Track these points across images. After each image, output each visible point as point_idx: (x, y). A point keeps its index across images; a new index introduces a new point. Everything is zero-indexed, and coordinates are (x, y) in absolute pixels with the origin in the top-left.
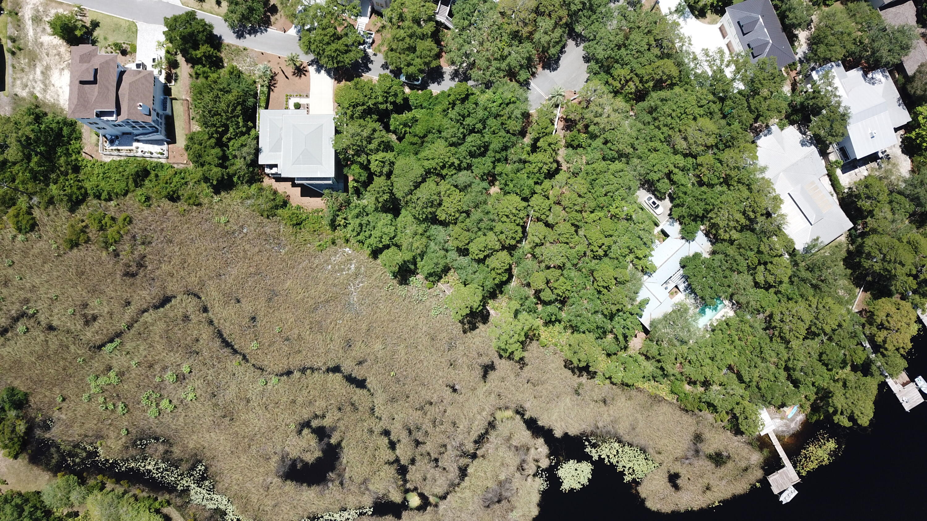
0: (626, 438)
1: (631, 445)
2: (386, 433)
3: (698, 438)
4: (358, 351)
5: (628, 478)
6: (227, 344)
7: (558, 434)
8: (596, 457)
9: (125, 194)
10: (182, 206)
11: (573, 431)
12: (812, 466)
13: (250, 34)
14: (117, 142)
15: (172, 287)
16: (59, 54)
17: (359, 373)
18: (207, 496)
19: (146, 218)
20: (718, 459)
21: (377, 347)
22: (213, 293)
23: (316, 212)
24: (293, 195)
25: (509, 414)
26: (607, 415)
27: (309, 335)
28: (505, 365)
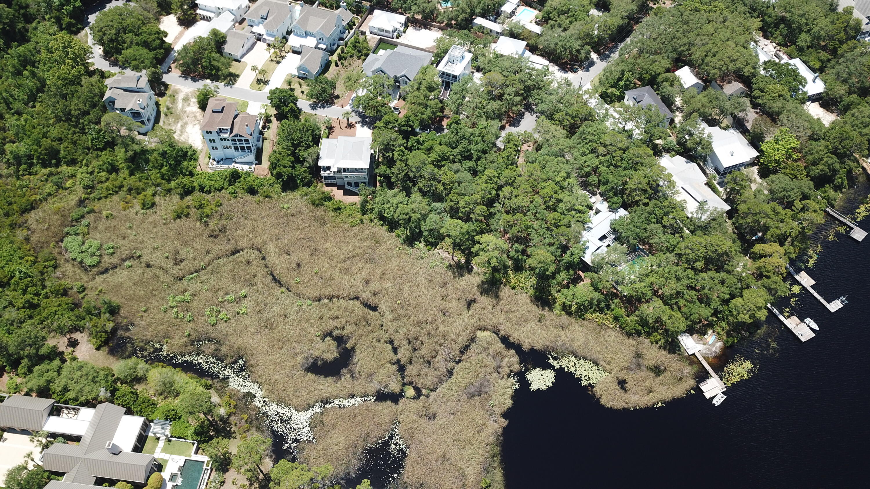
0: (580, 352)
1: (585, 359)
2: (391, 342)
3: (638, 355)
4: (374, 286)
5: (584, 383)
6: (275, 280)
7: (526, 347)
8: (557, 367)
9: (220, 190)
10: (258, 198)
11: (538, 346)
12: (735, 379)
13: (320, 108)
14: (221, 162)
15: (242, 244)
16: (195, 117)
17: (373, 301)
18: (242, 383)
19: (232, 205)
20: (657, 371)
21: (389, 284)
22: (271, 248)
23: (352, 204)
24: (338, 194)
25: (487, 334)
26: (565, 337)
27: (338, 276)
28: (484, 300)
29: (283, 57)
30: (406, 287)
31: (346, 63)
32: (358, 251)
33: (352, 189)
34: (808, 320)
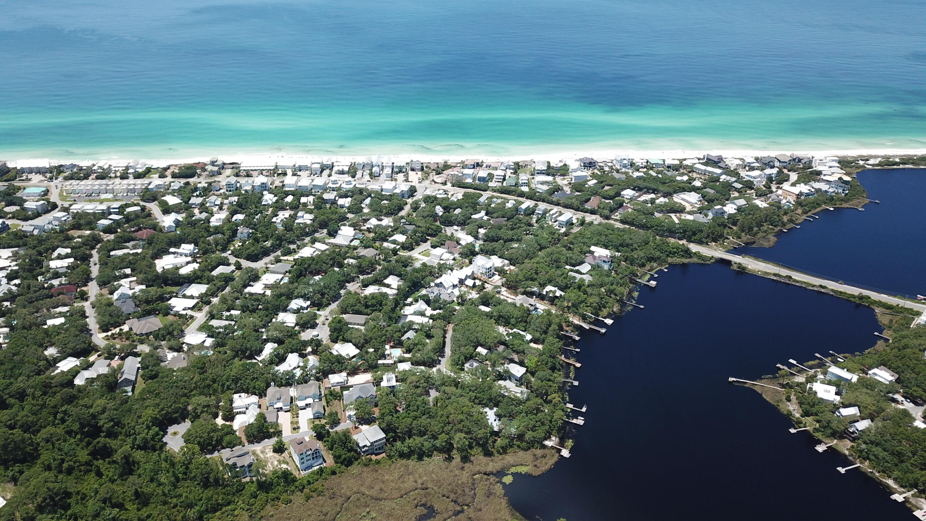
0: (515, 464)
1: (518, 466)
2: (444, 496)
3: (535, 455)
4: (420, 481)
5: (523, 473)
6: (377, 499)
7: (495, 472)
8: (510, 473)
9: (318, 480)
10: (338, 475)
11: (499, 469)
12: (570, 447)
13: (336, 426)
14: (307, 470)
15: (349, 494)
17: (424, 486)
19: (329, 483)
20: (544, 456)
21: (425, 478)
22: (363, 489)
23: (382, 458)
24: (374, 457)
25: (477, 475)
26: (505, 462)
27: (402, 486)
28: (467, 465)
29: (298, 414)
30: (433, 475)
31: (330, 404)
32: (401, 473)
33: (378, 452)
34: (579, 417)
